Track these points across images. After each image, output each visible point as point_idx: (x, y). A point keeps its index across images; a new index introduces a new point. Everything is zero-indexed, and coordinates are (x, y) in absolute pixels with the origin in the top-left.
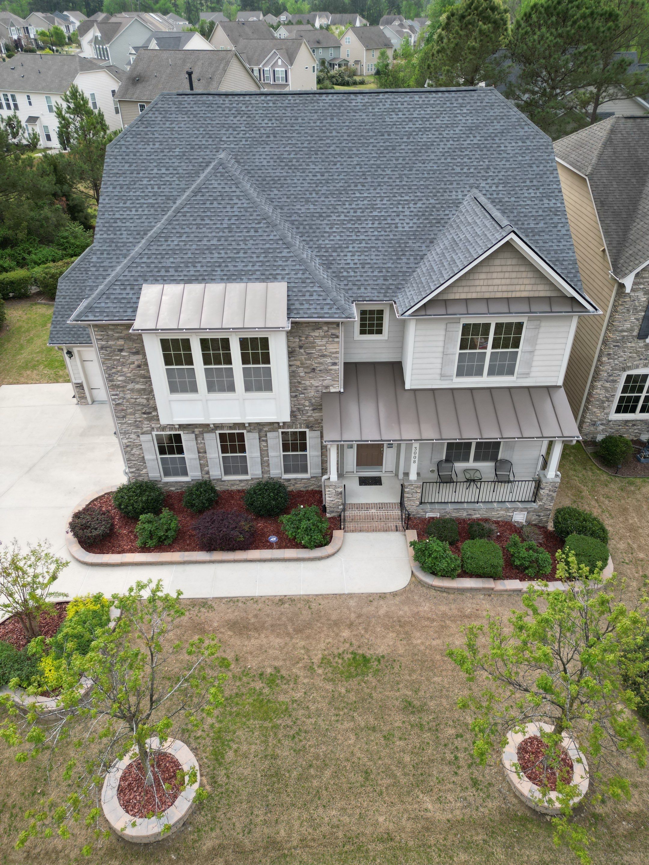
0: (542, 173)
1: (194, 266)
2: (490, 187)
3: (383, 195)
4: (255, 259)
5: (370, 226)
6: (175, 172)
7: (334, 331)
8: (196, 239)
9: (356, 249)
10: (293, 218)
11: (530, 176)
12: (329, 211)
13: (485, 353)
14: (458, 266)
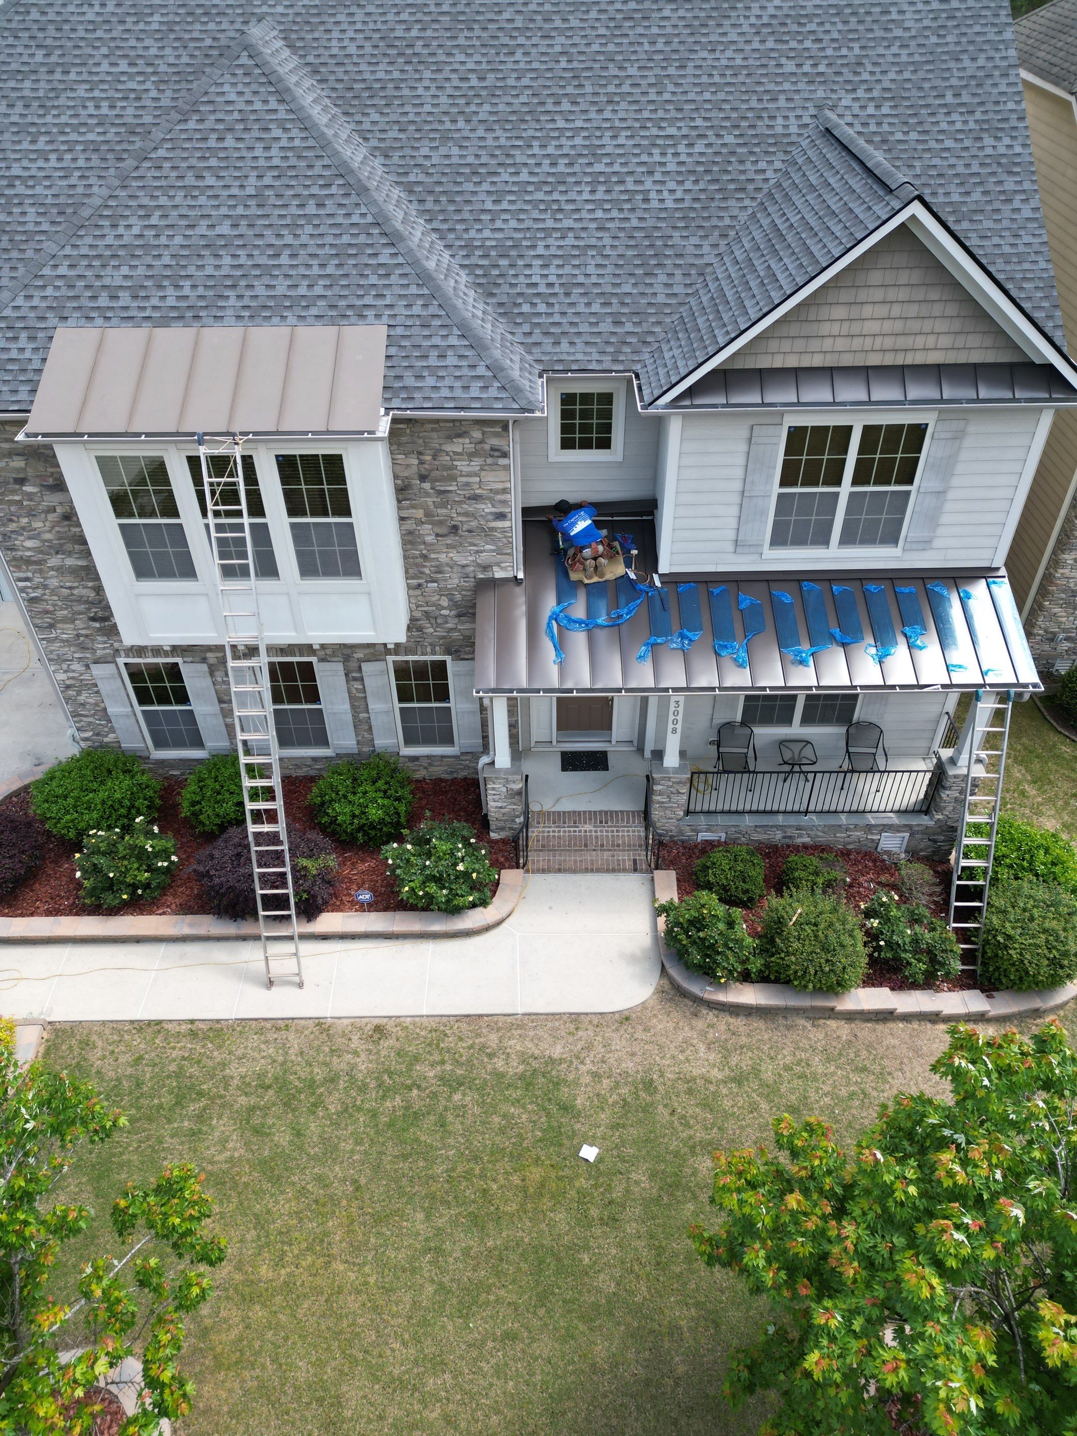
0: (981, 73)
1: (177, 287)
2: (863, 107)
3: (617, 124)
4: (316, 270)
5: (586, 196)
6: (150, 70)
7: (495, 442)
8: (184, 222)
9: (553, 251)
10: (412, 178)
11: (954, 82)
12: (494, 162)
13: (837, 495)
14: (781, 287)
